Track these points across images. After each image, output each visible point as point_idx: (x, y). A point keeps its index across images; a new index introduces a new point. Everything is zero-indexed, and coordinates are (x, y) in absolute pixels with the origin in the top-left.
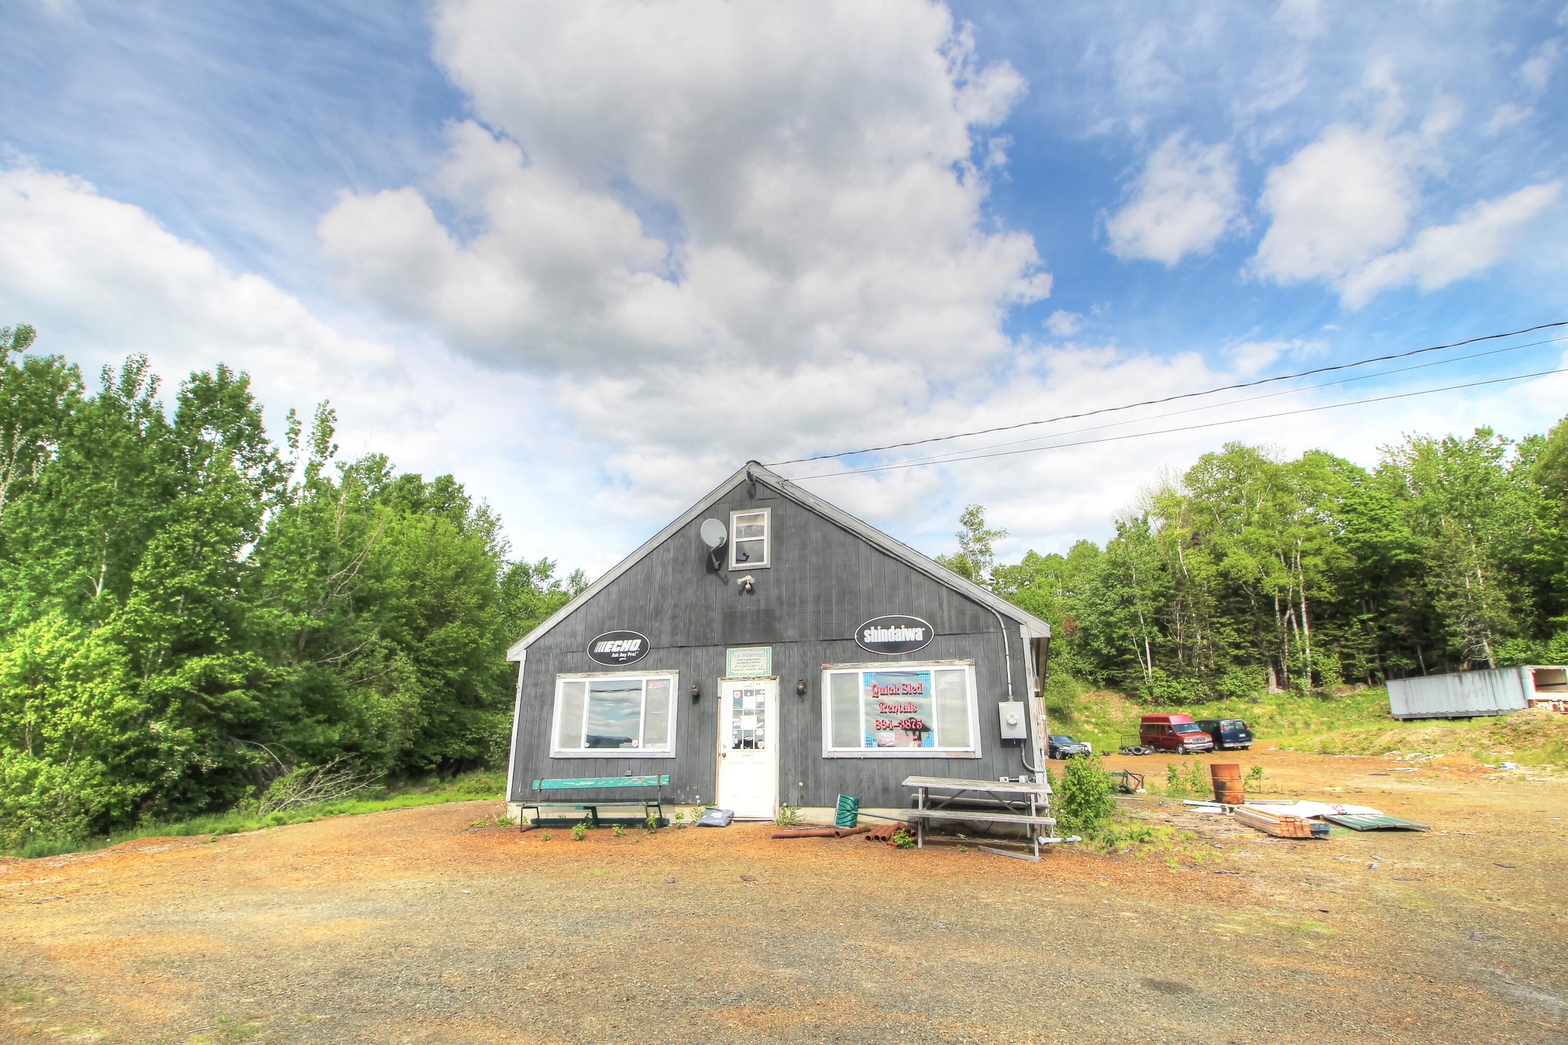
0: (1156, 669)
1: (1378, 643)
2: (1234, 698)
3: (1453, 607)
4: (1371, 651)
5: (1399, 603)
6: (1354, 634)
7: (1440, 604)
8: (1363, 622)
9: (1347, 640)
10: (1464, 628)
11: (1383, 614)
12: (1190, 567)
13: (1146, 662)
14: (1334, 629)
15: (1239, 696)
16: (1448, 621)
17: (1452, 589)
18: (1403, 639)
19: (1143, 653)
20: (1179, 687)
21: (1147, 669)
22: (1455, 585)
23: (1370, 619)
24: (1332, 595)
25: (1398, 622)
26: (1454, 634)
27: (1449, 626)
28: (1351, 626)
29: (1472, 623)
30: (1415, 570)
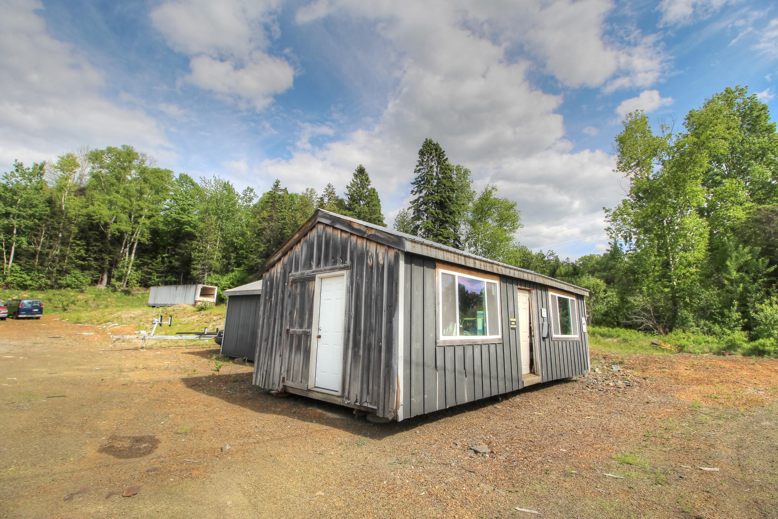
0: (14, 264)
1: (166, 269)
2: (69, 289)
3: (199, 257)
4: (162, 273)
5: (180, 251)
6: (157, 263)
7: (194, 254)
8: (163, 258)
9: (153, 265)
10: (199, 266)
11: (173, 256)
12: (68, 206)
13: (8, 259)
14: (148, 259)
15: (72, 288)
16: (195, 262)
17: (201, 248)
18: (177, 268)
19: (9, 253)
20: (28, 278)
21: (8, 264)
22: (203, 247)
23: (167, 257)
24: (148, 240)
25: (177, 260)
26: (195, 269)
27: (194, 265)
28: (157, 259)
29: (203, 265)
30: (191, 236)
